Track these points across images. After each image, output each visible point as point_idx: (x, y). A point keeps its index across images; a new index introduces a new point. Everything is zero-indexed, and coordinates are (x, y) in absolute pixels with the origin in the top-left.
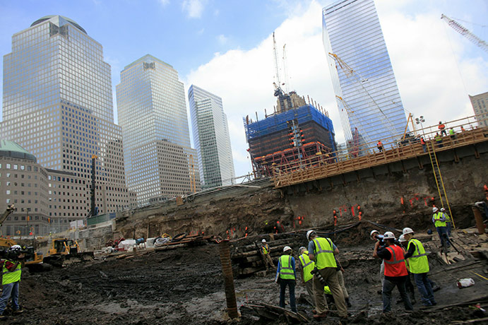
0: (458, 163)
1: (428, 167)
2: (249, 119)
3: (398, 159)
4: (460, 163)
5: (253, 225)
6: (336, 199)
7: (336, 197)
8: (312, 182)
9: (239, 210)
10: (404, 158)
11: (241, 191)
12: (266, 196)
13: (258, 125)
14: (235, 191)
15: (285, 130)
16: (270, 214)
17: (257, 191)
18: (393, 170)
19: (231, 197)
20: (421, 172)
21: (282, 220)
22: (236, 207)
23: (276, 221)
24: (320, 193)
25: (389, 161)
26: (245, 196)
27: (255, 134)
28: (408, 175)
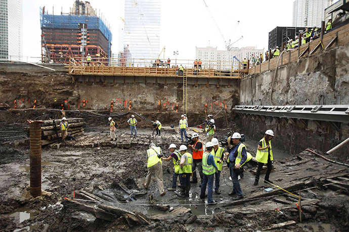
0: (196, 87)
1: (180, 85)
2: (46, 10)
3: (164, 75)
4: (198, 87)
5: (43, 99)
6: (116, 93)
7: (116, 91)
8: (100, 76)
9: (30, 84)
10: (168, 75)
11: (36, 69)
12: (59, 79)
13: (53, 18)
14: (29, 68)
15: (75, 29)
16: (59, 93)
17: (52, 73)
18: (159, 82)
19: (24, 72)
20: (175, 88)
21: (69, 100)
22: (28, 82)
23: (64, 100)
24: (105, 86)
25: (159, 75)
26: (39, 75)
27: (49, 25)
28: (167, 87)
